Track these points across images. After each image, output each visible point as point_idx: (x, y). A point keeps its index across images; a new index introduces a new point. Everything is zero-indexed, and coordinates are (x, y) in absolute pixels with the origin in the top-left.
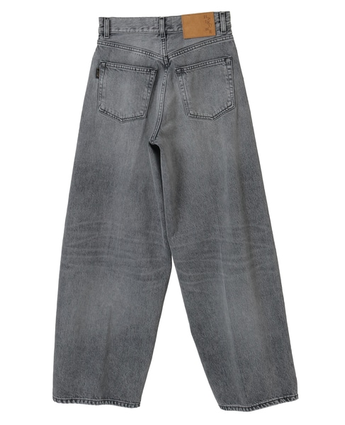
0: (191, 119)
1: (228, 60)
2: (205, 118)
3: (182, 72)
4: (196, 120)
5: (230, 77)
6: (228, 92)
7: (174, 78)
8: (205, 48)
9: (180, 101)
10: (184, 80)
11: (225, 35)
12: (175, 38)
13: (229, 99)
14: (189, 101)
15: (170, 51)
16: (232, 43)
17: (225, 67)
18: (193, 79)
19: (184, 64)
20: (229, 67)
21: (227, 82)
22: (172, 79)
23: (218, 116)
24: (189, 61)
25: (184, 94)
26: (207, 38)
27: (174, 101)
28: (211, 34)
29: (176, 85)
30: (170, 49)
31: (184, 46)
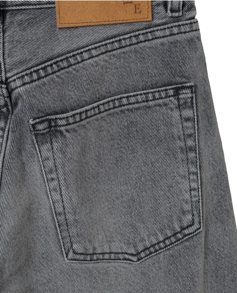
0: (76, 265)
1: (186, 94)
2: (115, 256)
3: (53, 131)
4: (91, 265)
5: (190, 143)
6: (185, 185)
7: (28, 146)
8: (119, 57)
9: (45, 213)
10: (59, 155)
11: (177, 19)
12: (31, 23)
13: (187, 207)
14: (70, 217)
15: (15, 65)
16: (195, 43)
17: (176, 114)
18: (83, 152)
19: (57, 106)
20: (188, 113)
21: (180, 156)
22: (20, 151)
23: (151, 250)
24: (73, 95)
25: (57, 197)
26: (128, 28)
27: (29, 216)
28: (138, 17)
29: (34, 169)
30: (15, 59)
31: (58, 50)
